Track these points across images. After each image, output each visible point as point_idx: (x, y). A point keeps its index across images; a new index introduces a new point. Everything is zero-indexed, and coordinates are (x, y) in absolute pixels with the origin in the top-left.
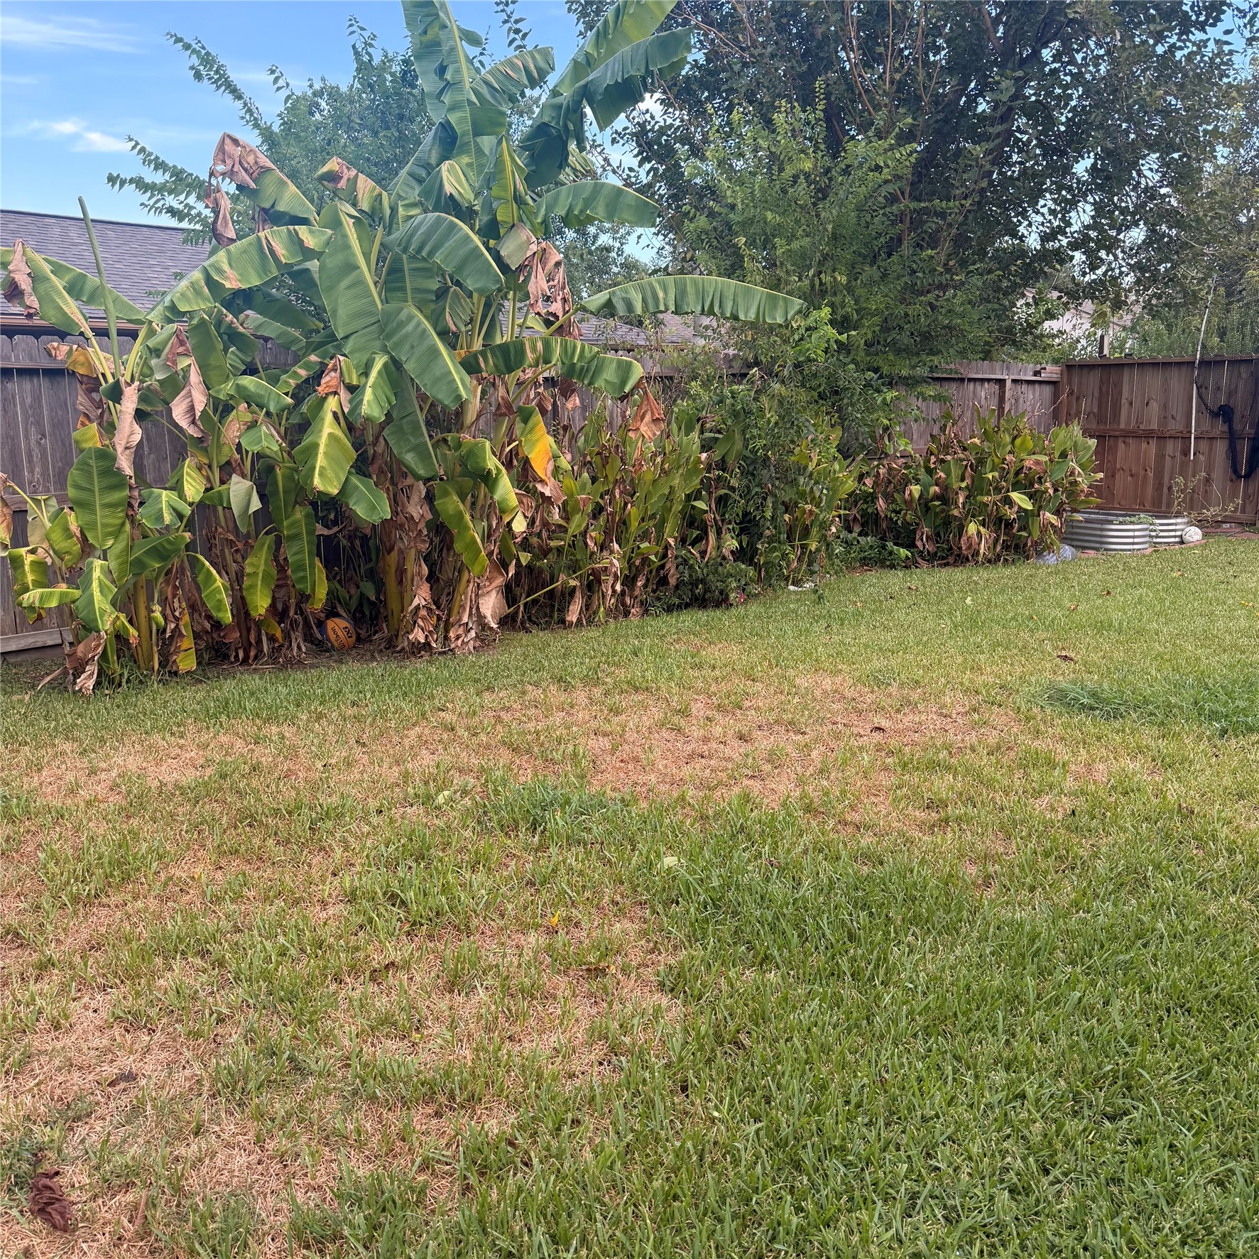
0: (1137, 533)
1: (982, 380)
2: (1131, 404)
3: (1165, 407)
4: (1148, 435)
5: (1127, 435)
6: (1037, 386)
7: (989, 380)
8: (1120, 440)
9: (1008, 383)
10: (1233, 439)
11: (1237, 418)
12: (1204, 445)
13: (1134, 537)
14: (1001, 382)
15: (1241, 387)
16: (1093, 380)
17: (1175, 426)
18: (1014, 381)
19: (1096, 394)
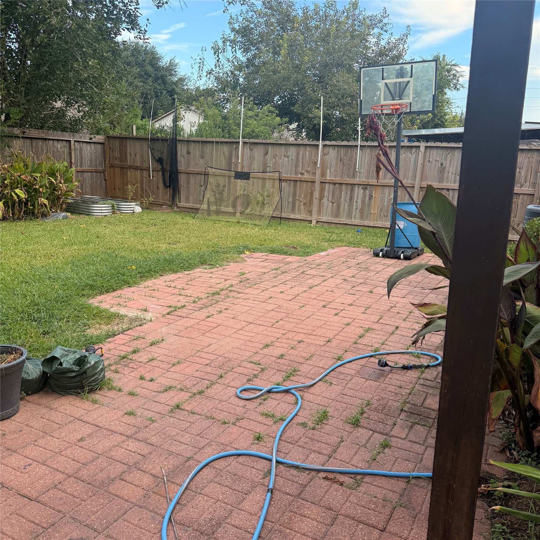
0: (103, 208)
1: (58, 140)
2: (131, 154)
3: (142, 156)
4: (136, 168)
5: (130, 167)
6: (92, 144)
7: (62, 140)
8: (128, 169)
9: (72, 142)
10: (163, 171)
11: (165, 163)
12: (155, 173)
13: (101, 210)
14: (69, 141)
15: (165, 150)
16: (117, 143)
17: (145, 165)
18: (75, 141)
19: (119, 150)
